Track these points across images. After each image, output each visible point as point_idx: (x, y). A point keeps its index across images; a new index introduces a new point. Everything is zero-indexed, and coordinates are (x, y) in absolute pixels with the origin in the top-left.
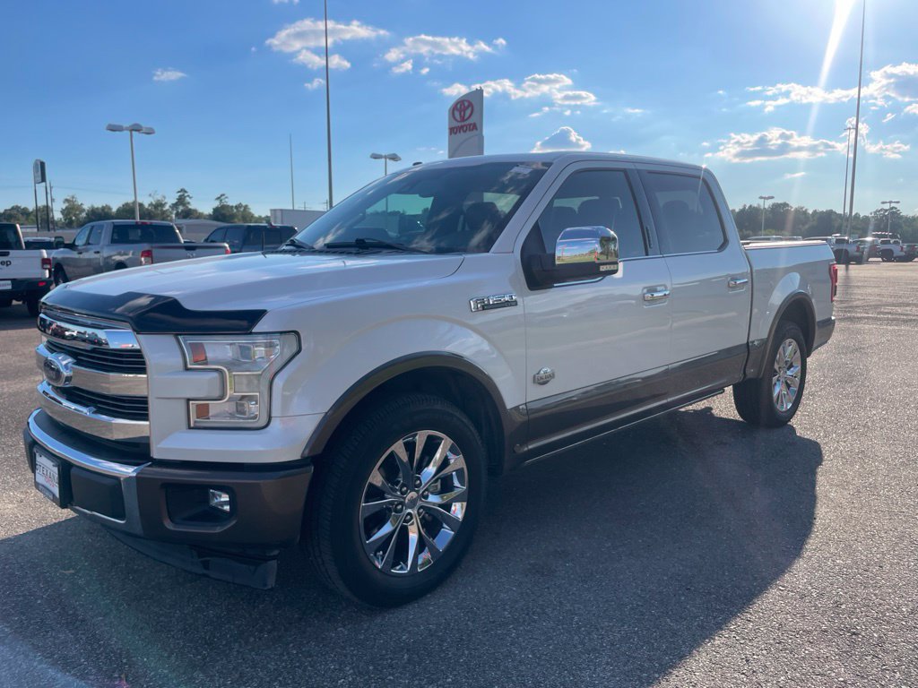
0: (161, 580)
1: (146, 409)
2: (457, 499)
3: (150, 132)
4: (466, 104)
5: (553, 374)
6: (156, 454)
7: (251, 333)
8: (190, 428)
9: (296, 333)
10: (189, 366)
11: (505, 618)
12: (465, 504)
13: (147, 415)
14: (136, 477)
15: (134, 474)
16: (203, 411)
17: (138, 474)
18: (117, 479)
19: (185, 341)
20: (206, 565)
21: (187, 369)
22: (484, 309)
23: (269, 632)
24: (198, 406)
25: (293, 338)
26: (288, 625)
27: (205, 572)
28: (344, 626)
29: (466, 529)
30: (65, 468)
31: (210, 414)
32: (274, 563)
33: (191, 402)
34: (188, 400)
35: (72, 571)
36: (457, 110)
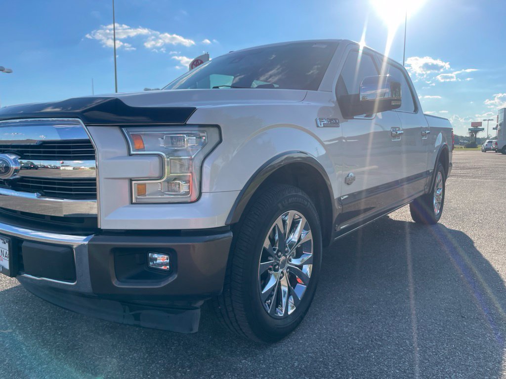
0: (84, 333)
1: (95, 190)
2: (307, 263)
3: (9, 72)
4: (199, 62)
5: (355, 177)
6: (103, 225)
7: (186, 125)
8: (132, 203)
9: (218, 126)
10: (132, 152)
11: (358, 345)
12: (312, 265)
13: (95, 195)
14: (88, 244)
15: (86, 243)
16: (142, 191)
17: (89, 241)
18: (70, 247)
19: (128, 133)
20: (137, 317)
21: (130, 155)
22: (324, 127)
23: (190, 368)
24: (139, 184)
25: (216, 130)
26: (202, 361)
27: (137, 323)
28: (245, 359)
29: (313, 283)
30: (16, 244)
31: (147, 193)
32: (198, 311)
33: (133, 182)
34: (131, 180)
35: (10, 331)
36: (194, 65)
